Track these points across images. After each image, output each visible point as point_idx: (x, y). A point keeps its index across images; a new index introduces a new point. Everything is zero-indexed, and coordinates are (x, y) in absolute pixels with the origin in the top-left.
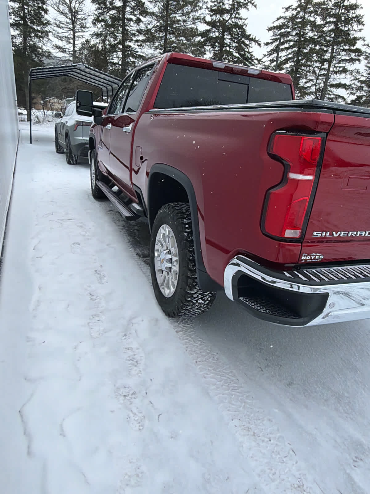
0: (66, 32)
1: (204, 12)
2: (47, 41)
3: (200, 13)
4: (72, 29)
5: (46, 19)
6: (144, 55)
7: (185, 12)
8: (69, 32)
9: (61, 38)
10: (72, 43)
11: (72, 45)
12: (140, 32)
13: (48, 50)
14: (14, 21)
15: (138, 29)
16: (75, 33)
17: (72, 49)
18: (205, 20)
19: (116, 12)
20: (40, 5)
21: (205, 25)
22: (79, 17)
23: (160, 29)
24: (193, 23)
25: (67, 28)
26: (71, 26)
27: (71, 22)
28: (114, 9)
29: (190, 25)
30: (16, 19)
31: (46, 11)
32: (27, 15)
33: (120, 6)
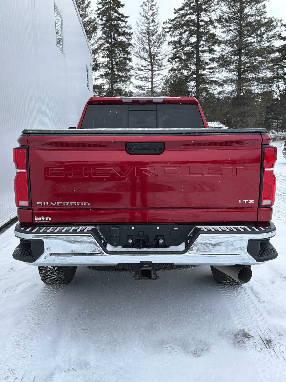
0: (146, 73)
1: (279, 30)
2: (129, 84)
3: (275, 31)
4: (151, 69)
5: (130, 66)
6: (217, 80)
7: (259, 33)
8: (149, 72)
9: (141, 79)
10: (151, 81)
11: (151, 83)
12: (212, 60)
13: (130, 90)
14: (105, 72)
15: (210, 58)
16: (153, 72)
17: (151, 87)
18: (281, 37)
19: (191, 47)
20: (126, 56)
21: (282, 41)
22: (157, 58)
23: (234, 53)
24: (268, 42)
25: (146, 70)
26: (150, 67)
27: (150, 64)
28: (188, 46)
29: (265, 44)
30: (106, 70)
31: (130, 60)
32: (115, 65)
33: (194, 42)
